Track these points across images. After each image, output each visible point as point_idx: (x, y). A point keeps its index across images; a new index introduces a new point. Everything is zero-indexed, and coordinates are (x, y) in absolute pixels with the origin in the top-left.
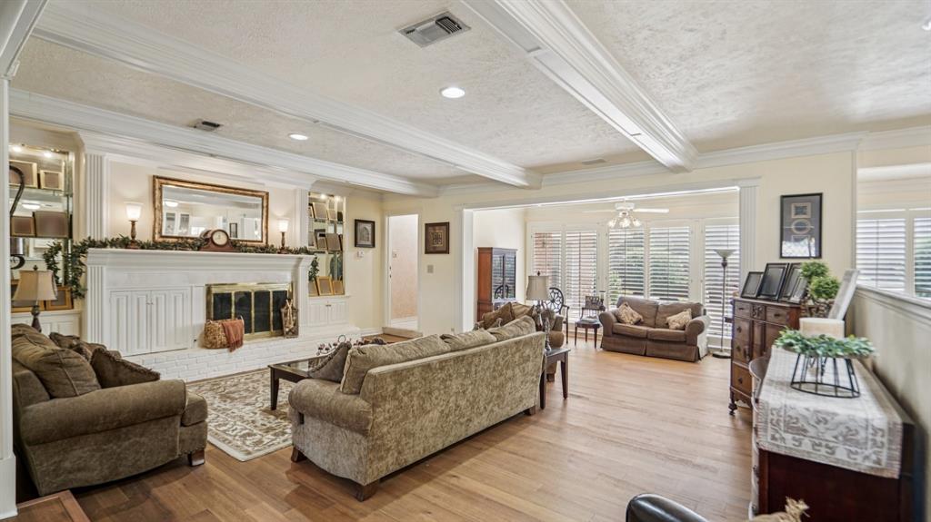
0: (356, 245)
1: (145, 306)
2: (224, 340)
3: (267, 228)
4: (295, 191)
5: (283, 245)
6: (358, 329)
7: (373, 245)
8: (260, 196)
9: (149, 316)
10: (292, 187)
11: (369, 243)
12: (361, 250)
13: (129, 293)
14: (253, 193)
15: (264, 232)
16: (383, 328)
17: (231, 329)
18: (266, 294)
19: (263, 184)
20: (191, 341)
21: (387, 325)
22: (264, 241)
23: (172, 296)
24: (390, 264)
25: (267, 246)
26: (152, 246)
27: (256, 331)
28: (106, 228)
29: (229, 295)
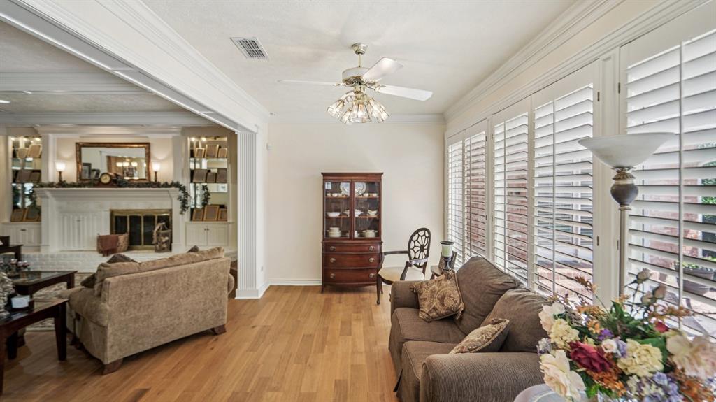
1: (76, 223)
3: (149, 168)
5: (156, 181)
8: (144, 147)
9: (79, 228)
14: (139, 145)
15: (147, 172)
18: (152, 217)
19: (146, 137)
22: (147, 179)
23: (91, 217)
25: (149, 183)
26: (73, 185)
27: (145, 244)
28: (51, 176)
29: (125, 217)
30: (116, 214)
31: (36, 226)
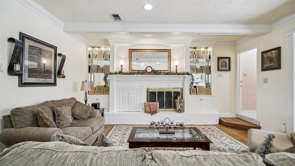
0: (218, 70)
1: (127, 95)
2: (149, 110)
3: (170, 64)
4: (183, 47)
5: (176, 71)
6: (218, 113)
7: (230, 70)
8: (167, 52)
9: (128, 98)
10: (182, 45)
11: (227, 68)
12: (221, 73)
13: (123, 90)
14: (164, 50)
15: (169, 66)
16: (237, 114)
17: (151, 106)
18: (170, 93)
19: (169, 46)
20: (142, 109)
21: (238, 113)
22: (169, 70)
23: (136, 92)
24: (241, 79)
25: (170, 73)
26: (127, 74)
27: (166, 108)
28: (116, 68)
29: (155, 92)
30: (150, 91)
31: (107, 97)
